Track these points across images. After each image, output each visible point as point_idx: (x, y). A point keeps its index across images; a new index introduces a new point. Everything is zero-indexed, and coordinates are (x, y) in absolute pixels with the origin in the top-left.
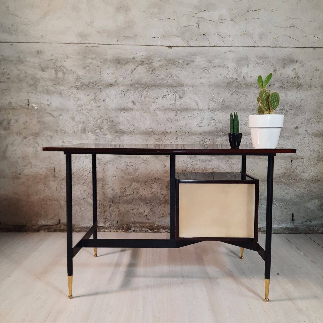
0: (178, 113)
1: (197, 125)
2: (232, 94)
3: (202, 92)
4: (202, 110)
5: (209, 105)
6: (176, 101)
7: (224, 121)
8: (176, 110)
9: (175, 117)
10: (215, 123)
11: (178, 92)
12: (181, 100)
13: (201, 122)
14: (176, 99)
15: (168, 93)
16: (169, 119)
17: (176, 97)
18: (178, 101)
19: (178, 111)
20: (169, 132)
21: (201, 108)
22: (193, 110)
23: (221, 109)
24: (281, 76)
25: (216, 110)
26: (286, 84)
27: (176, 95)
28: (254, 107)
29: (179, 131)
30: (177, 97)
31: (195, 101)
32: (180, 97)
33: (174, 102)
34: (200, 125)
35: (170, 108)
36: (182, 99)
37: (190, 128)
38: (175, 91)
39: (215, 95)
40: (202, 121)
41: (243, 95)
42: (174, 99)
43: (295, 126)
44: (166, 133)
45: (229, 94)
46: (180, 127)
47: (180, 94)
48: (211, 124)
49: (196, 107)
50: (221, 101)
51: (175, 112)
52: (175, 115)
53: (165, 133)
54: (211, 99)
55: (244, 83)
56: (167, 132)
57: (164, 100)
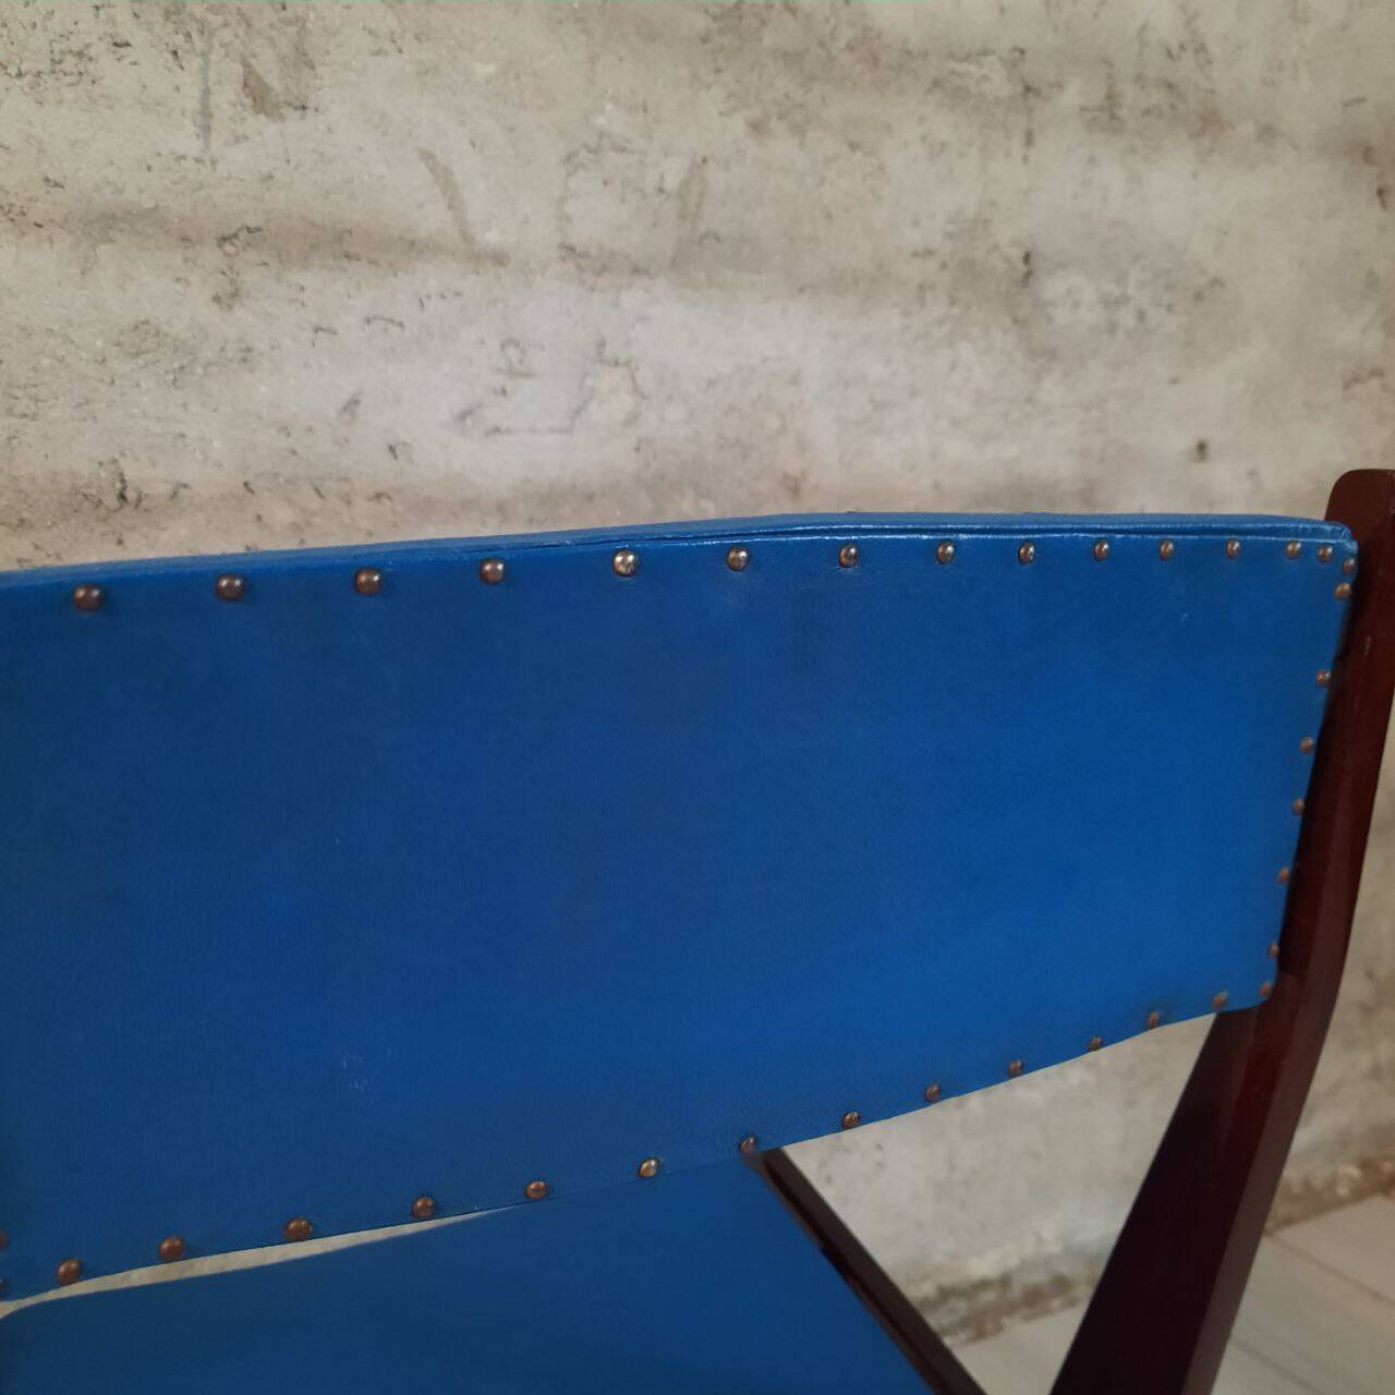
0: (251, 278)
1: (464, 415)
2: (757, 128)
3: (491, 69)
4: (500, 259)
5: (571, 207)
6: (206, 130)
7: (710, 383)
8: (224, 240)
9: (211, 315)
10: (627, 402)
11: (227, 35)
12: (271, 129)
13: (499, 380)
14: (206, 112)
15: (112, 20)
16: (142, 338)
17: (207, 93)
18: (239, 139)
19: (252, 255)
20: (163, 489)
21: (491, 238)
22: (413, 248)
23: (674, 265)
24: (1096, 15)
25: (636, 271)
26: (1129, 93)
27: (204, 55)
28: (932, 265)
29: (276, 475)
30: (227, 96)
31: (427, 156)
32: (257, 95)
33: (188, 143)
34: (494, 414)
35: (149, 204)
36: (282, 118)
37: (392, 449)
38: (193, 17)
39: (610, 119)
40: (512, 373)
41: (846, 149)
42: (191, 101)
43: (1188, 442)
44: (122, 497)
45: (738, 124)
46: (285, 431)
47: (253, 61)
48: (593, 407)
49: (433, 219)
50: (671, 183)
51: (211, 256)
52: (217, 299)
53: (111, 501)
54: (583, 155)
55: (846, 34)
56: (131, 495)
57: (61, 102)
